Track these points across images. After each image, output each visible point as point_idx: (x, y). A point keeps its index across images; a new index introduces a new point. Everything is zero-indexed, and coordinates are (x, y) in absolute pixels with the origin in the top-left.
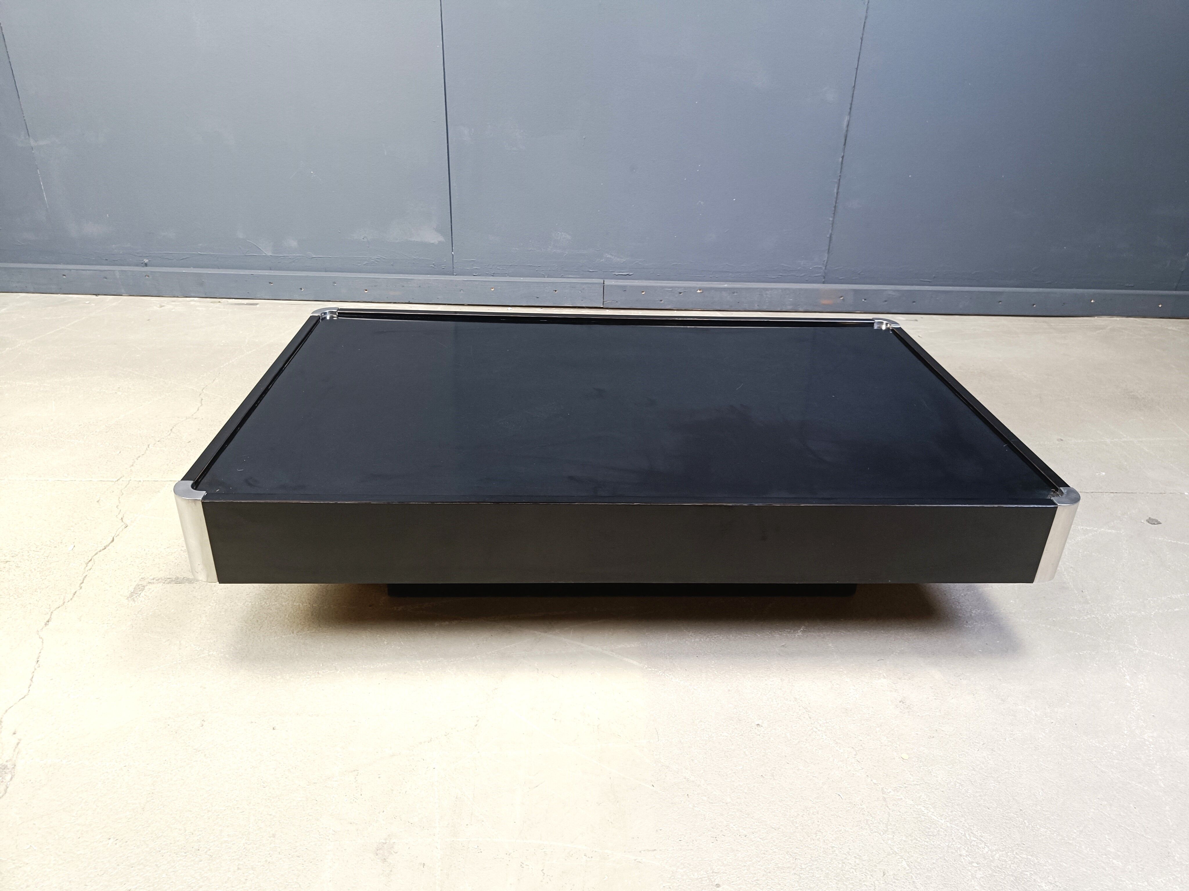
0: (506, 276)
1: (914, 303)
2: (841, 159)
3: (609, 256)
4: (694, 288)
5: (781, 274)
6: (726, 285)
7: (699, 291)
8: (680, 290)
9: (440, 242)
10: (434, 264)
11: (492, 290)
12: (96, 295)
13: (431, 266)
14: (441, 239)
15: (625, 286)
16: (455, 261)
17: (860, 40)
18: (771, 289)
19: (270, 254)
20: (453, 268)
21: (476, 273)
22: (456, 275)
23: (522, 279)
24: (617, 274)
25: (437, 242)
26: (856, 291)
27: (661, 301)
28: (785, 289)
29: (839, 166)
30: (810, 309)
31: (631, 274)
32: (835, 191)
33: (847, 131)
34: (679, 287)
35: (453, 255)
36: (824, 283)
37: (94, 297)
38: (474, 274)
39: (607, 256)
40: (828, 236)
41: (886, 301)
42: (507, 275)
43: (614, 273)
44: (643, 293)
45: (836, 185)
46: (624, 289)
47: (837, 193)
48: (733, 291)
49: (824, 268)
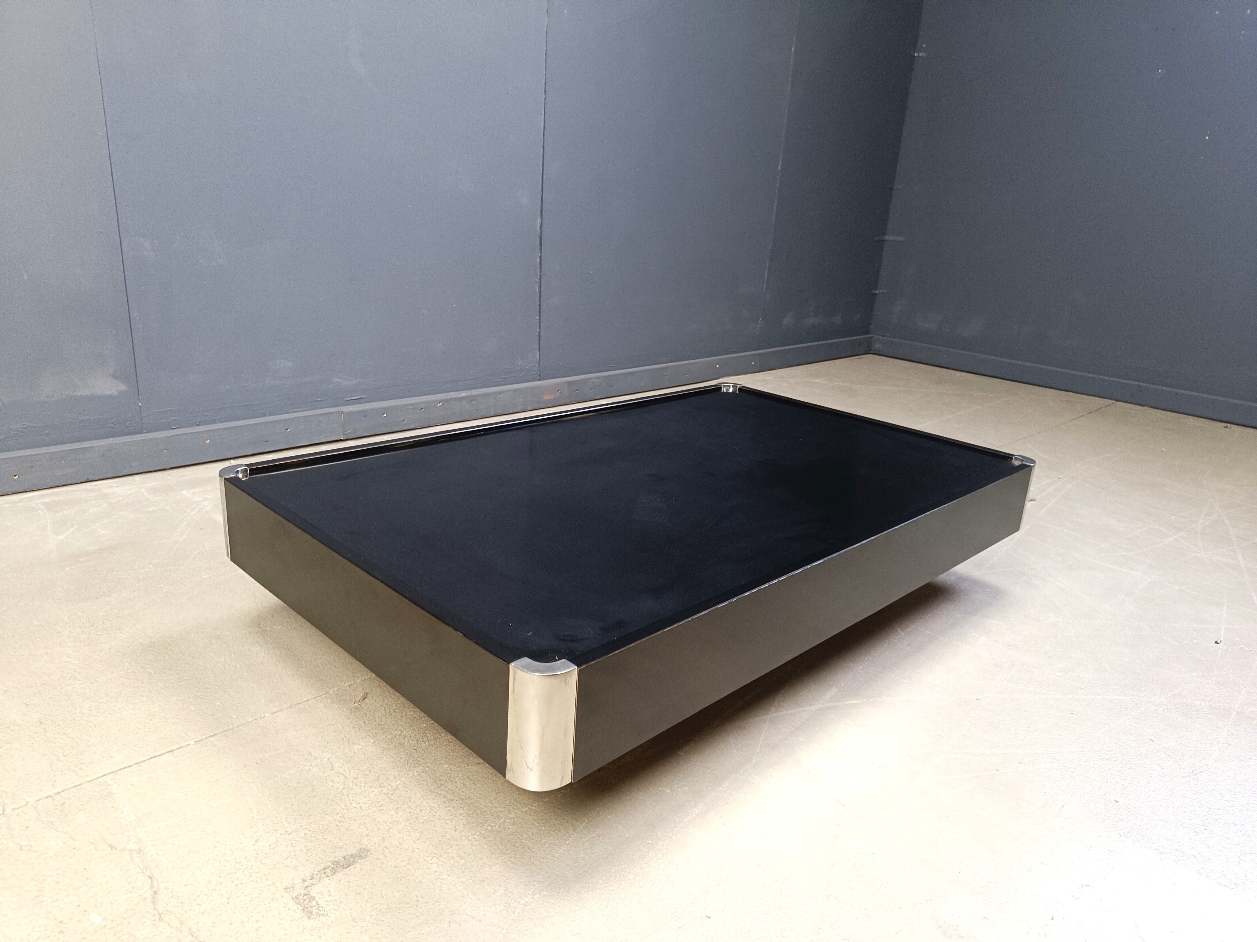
0: (217, 423)
1: (611, 388)
2: (538, 259)
3: (338, 380)
4: (435, 401)
5: (504, 376)
6: (463, 394)
7: (439, 405)
8: (421, 406)
9: (120, 392)
10: (113, 423)
11: (208, 441)
13: (109, 426)
14: (123, 387)
15: (366, 411)
16: (144, 414)
17: (542, 149)
18: (503, 392)
20: (142, 424)
21: (175, 426)
22: (147, 433)
23: (242, 422)
24: (348, 399)
25: (117, 393)
26: (570, 383)
27: (404, 421)
29: (538, 266)
30: (536, 407)
31: (364, 396)
32: (537, 290)
33: (541, 232)
34: (420, 404)
35: (140, 406)
36: (539, 380)
38: (173, 427)
39: (336, 381)
40: (537, 334)
41: (591, 389)
42: (217, 421)
43: (345, 399)
44: (385, 415)
45: (538, 285)
46: (364, 413)
47: (540, 292)
48: (470, 399)
49: (537, 366)
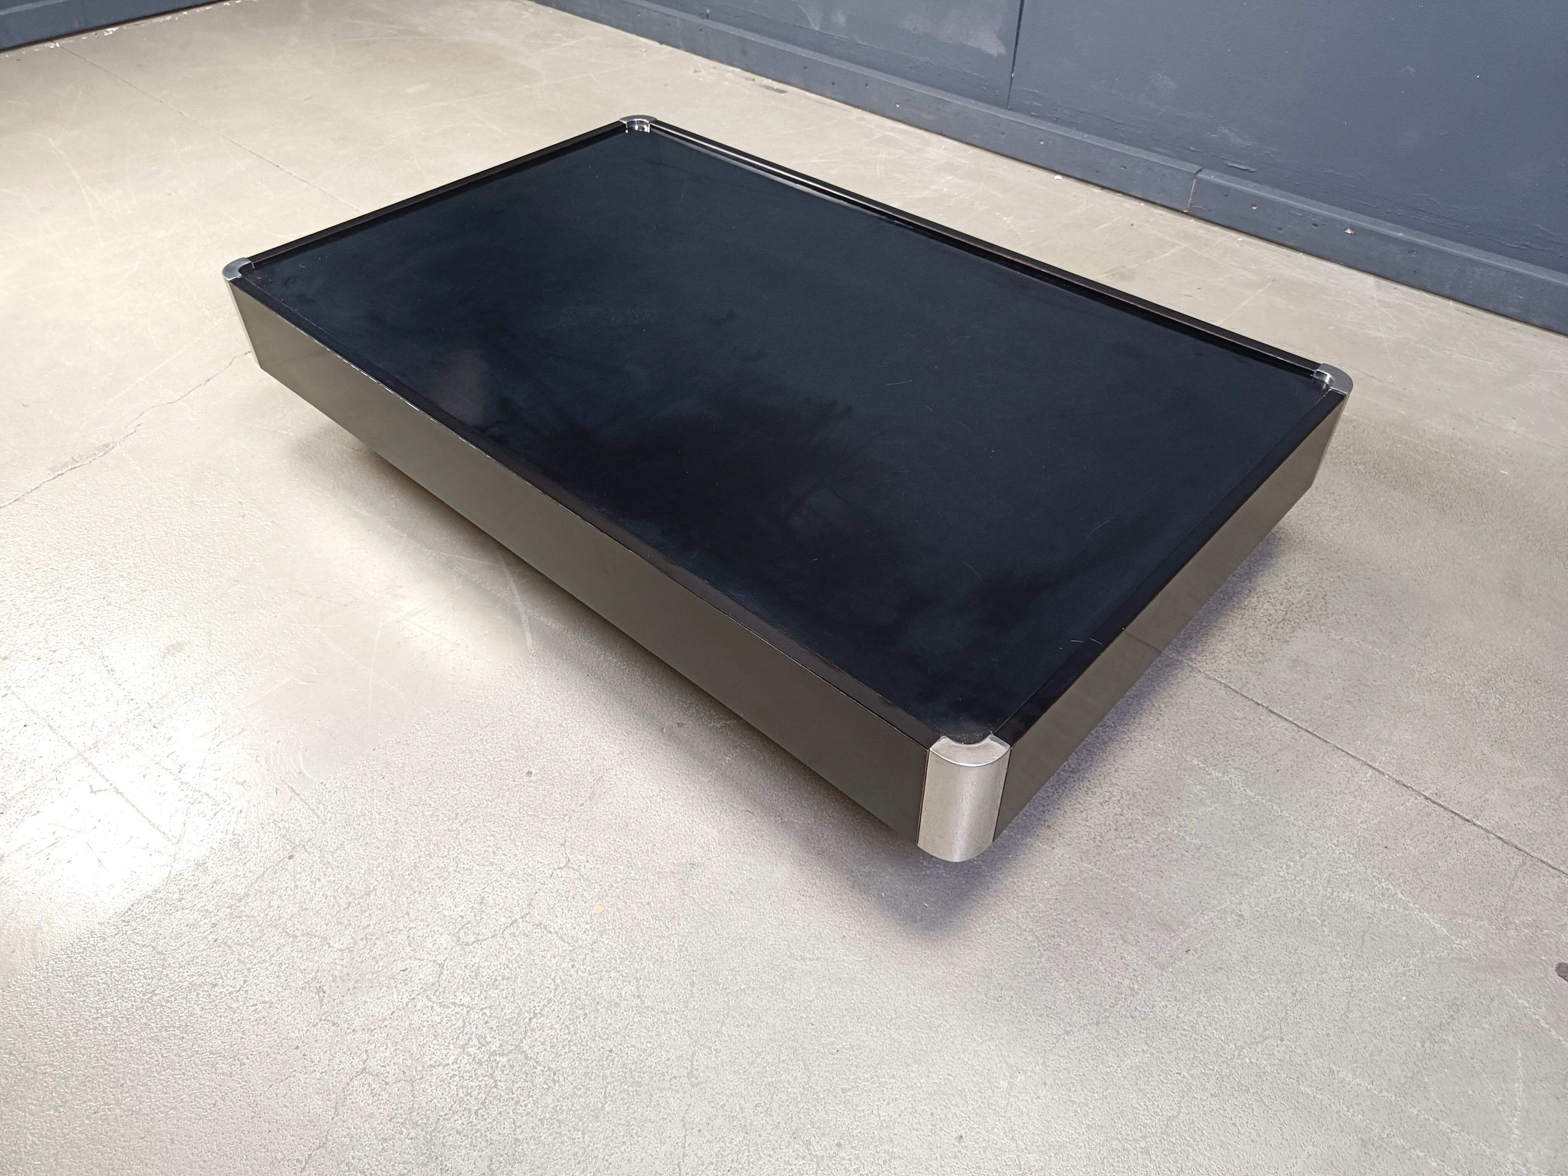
0: (1070, 127)
3: (1226, 131)
4: (1342, 223)
6: (1401, 234)
7: (1349, 231)
9: (999, 55)
11: (1042, 143)
12: (661, 43)
14: (1002, 50)
15: (1229, 189)
16: (1013, 88)
18: (1486, 266)
19: (817, 29)
20: (1009, 98)
22: (1010, 110)
23: (1086, 137)
24: (1230, 164)
25: (996, 55)
27: (1280, 229)
28: (1515, 274)
31: (1253, 170)
34: (1315, 215)
35: (1012, 79)
37: (656, 44)
39: (1224, 131)
43: (1225, 162)
44: (1254, 208)
46: (1226, 192)
48: (1411, 247)
